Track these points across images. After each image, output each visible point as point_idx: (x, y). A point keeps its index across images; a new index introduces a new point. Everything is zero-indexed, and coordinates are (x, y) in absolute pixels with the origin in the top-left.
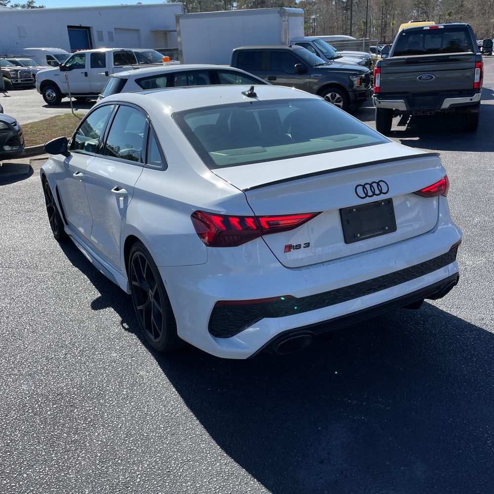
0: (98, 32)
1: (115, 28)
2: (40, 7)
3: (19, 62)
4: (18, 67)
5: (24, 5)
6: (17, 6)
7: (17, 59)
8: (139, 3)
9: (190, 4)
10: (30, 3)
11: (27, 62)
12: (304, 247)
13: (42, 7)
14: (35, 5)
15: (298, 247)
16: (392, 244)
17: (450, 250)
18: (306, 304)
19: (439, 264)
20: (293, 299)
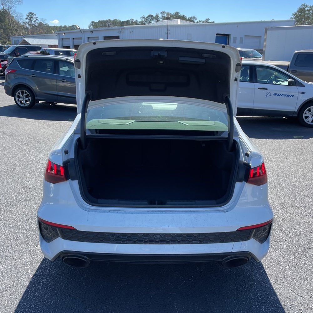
0: (234, 37)
1: (245, 36)
2: (212, 22)
5: (204, 21)
6: (200, 21)
8: (273, 20)
9: (307, 20)
10: (207, 20)
13: (213, 22)
14: (209, 21)
17: (237, 231)
18: (84, 237)
19: (221, 239)
20: (75, 230)
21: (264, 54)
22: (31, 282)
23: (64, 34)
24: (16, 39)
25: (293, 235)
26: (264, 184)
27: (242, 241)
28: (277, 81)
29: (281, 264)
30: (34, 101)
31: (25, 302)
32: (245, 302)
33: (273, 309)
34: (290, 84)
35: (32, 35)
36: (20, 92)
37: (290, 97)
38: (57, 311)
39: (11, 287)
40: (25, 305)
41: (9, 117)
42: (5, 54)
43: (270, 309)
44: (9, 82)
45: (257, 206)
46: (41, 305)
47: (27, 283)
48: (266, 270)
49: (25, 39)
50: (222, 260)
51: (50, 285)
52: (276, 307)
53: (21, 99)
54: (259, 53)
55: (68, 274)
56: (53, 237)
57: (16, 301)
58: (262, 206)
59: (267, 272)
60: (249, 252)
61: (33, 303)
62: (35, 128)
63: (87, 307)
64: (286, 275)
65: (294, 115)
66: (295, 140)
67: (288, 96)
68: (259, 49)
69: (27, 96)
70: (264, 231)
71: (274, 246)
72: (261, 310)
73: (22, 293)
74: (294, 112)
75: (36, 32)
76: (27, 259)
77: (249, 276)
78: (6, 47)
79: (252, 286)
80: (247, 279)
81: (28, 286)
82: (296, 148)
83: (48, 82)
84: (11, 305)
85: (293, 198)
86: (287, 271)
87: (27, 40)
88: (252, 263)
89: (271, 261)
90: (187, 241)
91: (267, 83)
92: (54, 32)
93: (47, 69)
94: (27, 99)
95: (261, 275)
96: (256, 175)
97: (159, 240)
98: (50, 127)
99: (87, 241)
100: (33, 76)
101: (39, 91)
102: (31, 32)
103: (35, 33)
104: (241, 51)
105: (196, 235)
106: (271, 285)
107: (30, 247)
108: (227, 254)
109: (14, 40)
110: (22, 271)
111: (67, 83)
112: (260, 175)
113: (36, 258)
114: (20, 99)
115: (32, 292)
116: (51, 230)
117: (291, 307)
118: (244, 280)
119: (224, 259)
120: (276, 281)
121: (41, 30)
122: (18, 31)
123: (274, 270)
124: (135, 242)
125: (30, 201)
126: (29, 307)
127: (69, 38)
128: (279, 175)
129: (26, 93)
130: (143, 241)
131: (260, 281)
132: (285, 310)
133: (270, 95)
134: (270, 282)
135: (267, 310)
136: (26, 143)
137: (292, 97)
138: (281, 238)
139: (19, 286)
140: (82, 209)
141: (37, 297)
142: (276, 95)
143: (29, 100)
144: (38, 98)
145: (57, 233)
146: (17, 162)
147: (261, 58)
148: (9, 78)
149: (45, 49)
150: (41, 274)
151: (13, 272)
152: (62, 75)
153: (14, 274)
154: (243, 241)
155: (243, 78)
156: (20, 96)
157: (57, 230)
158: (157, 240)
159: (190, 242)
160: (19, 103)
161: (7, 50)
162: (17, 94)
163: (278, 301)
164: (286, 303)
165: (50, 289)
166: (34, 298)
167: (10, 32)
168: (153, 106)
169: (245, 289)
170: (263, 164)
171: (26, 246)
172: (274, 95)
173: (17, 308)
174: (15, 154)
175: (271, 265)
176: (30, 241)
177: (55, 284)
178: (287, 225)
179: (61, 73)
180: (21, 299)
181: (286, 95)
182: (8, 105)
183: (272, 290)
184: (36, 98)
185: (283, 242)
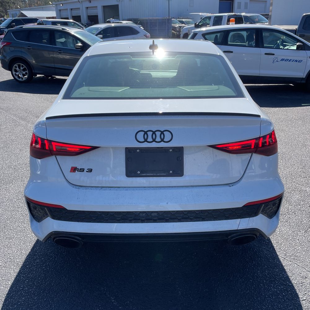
0: (238, 2)
3: (184, 22)
4: (183, 25)
7: (184, 20)
11: (189, 22)
12: (87, 171)
15: (82, 170)
16: (175, 187)
17: (244, 206)
18: (75, 216)
19: (226, 216)
20: (65, 209)
21: (270, 18)
22: (25, 262)
23: (61, 5)
24: (14, 13)
25: (302, 208)
26: (274, 154)
27: (249, 217)
28: (285, 46)
29: (291, 238)
30: (32, 74)
31: (18, 284)
32: (252, 280)
33: (282, 287)
34: (299, 48)
35: (30, 7)
36: (17, 66)
37: (299, 62)
38: (51, 293)
39: (4, 268)
40: (18, 287)
41: (7, 92)
42: (1, 27)
43: (280, 288)
44: (5, 55)
45: (266, 178)
46: (34, 287)
47: (21, 264)
48: (275, 246)
49: (22, 12)
50: (227, 238)
51: (45, 265)
52: (286, 285)
53: (19, 73)
54: (266, 18)
55: (64, 254)
56: (43, 217)
57: (8, 283)
58: (271, 179)
59: (275, 248)
60: (257, 229)
61: (26, 285)
62: (33, 102)
63: (83, 288)
64: (296, 250)
65: (302, 82)
66: (303, 107)
67: (296, 61)
68: (265, 14)
69: (24, 70)
70: (273, 205)
71: (282, 220)
72: (269, 289)
73: (15, 275)
74: (303, 78)
75: (34, 4)
76: (21, 239)
77: (256, 251)
78: (3, 20)
79: (260, 262)
80: (254, 255)
81: (22, 267)
82: (304, 116)
83: (46, 54)
84: (2, 288)
85: (302, 168)
86: (297, 246)
87: (25, 12)
88: (259, 238)
89: (279, 235)
90: (188, 218)
91: (274, 48)
92: (51, 3)
93: (43, 41)
94: (24, 73)
95: (269, 251)
96: (266, 144)
97: (157, 218)
98: (48, 101)
99: (78, 221)
100: (28, 49)
101: (36, 64)
102: (29, 5)
103: (33, 6)
104: (246, 16)
105: (197, 212)
106: (280, 262)
107: (24, 225)
108: (233, 232)
109: (11, 13)
110: (15, 251)
111: (66, 55)
112: (270, 145)
113: (31, 237)
114: (17, 74)
115: (26, 273)
116: (40, 209)
117: (302, 285)
118: (251, 257)
119: (229, 237)
120: (285, 257)
121: (39, 2)
122: (15, 4)
123: (283, 245)
124: (130, 221)
125: (26, 177)
126: (22, 290)
127: (67, 9)
128: (286, 145)
129: (23, 66)
130: (139, 220)
131: (268, 258)
132: (296, 288)
133: (277, 61)
134: (279, 258)
135: (276, 288)
136: (23, 118)
137: (301, 62)
138: (290, 210)
139: (12, 267)
140: (72, 186)
141: (31, 278)
142: (283, 60)
143: (26, 73)
144: (36, 71)
145: (46, 212)
146: (13, 137)
147: (268, 23)
148: (5, 51)
149: (41, 21)
150: (35, 254)
151: (6, 252)
152: (59, 46)
153: (7, 254)
154: (251, 217)
155: (249, 43)
156: (17, 70)
157: (45, 210)
158: (155, 219)
159: (192, 220)
160: (16, 77)
161: (4, 23)
162: (14, 68)
163: (287, 279)
164: (296, 281)
165: (45, 269)
166: (28, 280)
167: (7, 5)
168: (152, 74)
169: (252, 266)
170: (273, 131)
171: (20, 224)
172: (281, 60)
173: (9, 291)
174: (11, 130)
175: (280, 240)
176: (24, 219)
177: (50, 264)
178: (296, 197)
179: (57, 44)
180: (14, 281)
181: (294, 60)
182: (6, 80)
183: (281, 267)
184: (33, 71)
185: (292, 215)
